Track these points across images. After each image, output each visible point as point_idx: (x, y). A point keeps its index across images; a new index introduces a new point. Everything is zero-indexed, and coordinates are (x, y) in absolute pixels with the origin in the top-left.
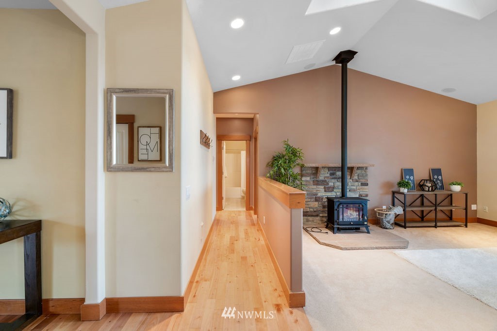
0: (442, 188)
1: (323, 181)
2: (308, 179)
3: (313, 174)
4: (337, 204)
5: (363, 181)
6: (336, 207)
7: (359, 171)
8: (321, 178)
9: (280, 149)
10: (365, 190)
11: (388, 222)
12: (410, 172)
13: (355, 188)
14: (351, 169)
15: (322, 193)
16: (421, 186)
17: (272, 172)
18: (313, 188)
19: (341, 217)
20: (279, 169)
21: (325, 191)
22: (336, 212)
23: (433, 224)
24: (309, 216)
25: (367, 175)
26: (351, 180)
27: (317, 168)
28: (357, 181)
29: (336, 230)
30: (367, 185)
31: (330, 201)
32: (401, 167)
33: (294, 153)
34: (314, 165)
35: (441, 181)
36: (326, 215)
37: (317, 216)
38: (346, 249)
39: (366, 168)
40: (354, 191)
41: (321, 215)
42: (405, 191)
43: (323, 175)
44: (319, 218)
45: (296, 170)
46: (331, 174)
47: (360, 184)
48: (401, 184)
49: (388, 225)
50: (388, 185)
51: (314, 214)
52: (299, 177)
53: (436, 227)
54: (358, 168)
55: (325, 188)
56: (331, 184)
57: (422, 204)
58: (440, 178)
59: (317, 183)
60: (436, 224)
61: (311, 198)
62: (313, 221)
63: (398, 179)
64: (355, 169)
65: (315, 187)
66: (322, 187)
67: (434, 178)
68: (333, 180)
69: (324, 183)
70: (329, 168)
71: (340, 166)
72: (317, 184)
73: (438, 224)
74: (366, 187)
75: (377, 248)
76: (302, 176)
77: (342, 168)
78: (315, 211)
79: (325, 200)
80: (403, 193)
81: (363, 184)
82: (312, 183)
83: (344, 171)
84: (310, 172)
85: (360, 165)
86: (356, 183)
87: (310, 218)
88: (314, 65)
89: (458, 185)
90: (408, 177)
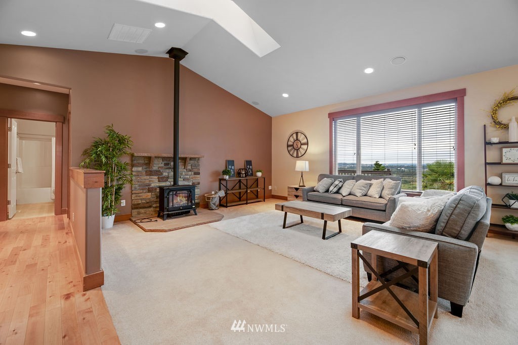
0: (252, 175)
1: (157, 171)
2: (140, 169)
3: (146, 164)
4: (167, 191)
5: (196, 170)
6: (166, 195)
7: (192, 162)
8: (155, 168)
9: (101, 134)
10: (198, 178)
11: (214, 204)
12: (230, 163)
13: (188, 177)
14: (184, 160)
15: (155, 183)
16: (239, 174)
17: (87, 161)
18: (146, 178)
20: (98, 156)
21: (159, 181)
22: (166, 200)
23: (245, 202)
24: (141, 208)
25: (199, 165)
26: (184, 170)
27: (149, 158)
28: (190, 171)
29: (165, 216)
30: (199, 174)
31: (162, 189)
32: (225, 159)
33: (122, 141)
34: (146, 155)
35: (252, 169)
36: (158, 205)
37: (150, 207)
38: (170, 230)
39: (199, 159)
40: (188, 180)
41: (154, 206)
42: (227, 177)
43: (157, 165)
44: (152, 209)
45: (126, 160)
46: (166, 164)
47: (193, 173)
48: (226, 172)
49: (214, 207)
50: (216, 173)
51: (147, 205)
52: (129, 167)
53: (247, 204)
54: (191, 159)
55: (159, 178)
56: (165, 174)
57: (240, 188)
58: (251, 167)
59: (150, 173)
61: (143, 189)
62: (145, 213)
63: (223, 168)
64: (188, 160)
65: (148, 177)
66: (156, 177)
67: (247, 168)
68: (167, 170)
69: (158, 173)
70: (164, 158)
71: (173, 156)
72: (150, 175)
73: (248, 202)
74: (198, 176)
75: (197, 225)
76: (133, 166)
77: (175, 158)
78: (147, 203)
79: (158, 190)
80: (225, 180)
81: (196, 173)
82: (144, 173)
83: (175, 160)
84: (142, 161)
85: (192, 156)
86: (190, 173)
87: (142, 211)
88: (146, 51)
89: (260, 172)
90: (230, 167)
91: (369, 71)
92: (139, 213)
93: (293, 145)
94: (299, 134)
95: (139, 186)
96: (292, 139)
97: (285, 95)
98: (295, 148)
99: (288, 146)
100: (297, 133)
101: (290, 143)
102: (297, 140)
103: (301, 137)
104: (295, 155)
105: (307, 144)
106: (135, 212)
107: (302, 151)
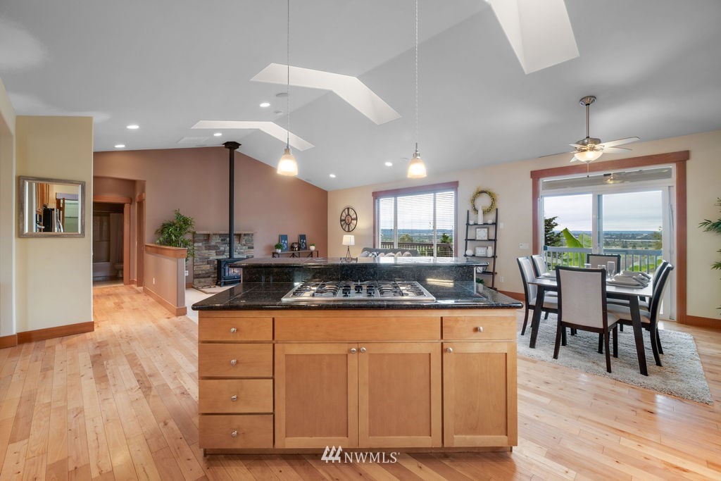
0: (306, 248)
1: (214, 246)
2: (200, 244)
3: (205, 240)
4: (224, 263)
5: (250, 245)
6: (222, 266)
7: (246, 237)
8: (213, 243)
9: (169, 217)
10: (252, 252)
12: (284, 237)
13: (243, 251)
14: (239, 236)
15: (213, 256)
16: (292, 248)
17: (161, 239)
18: (205, 252)
20: (170, 236)
21: (217, 255)
22: (223, 270)
24: (201, 278)
25: (252, 240)
26: (240, 245)
27: (209, 235)
28: (245, 245)
29: (222, 284)
30: (253, 248)
31: (219, 261)
32: (279, 234)
33: (186, 222)
34: (205, 232)
35: (305, 243)
36: (216, 275)
37: (209, 277)
39: (252, 235)
40: (242, 253)
41: (213, 276)
42: (279, 251)
43: (215, 241)
44: (210, 279)
45: (188, 237)
46: (222, 240)
47: (247, 247)
48: (278, 246)
50: (270, 247)
51: (207, 275)
52: (191, 243)
54: (245, 235)
55: (216, 252)
56: (222, 249)
58: (305, 241)
59: (209, 248)
61: (203, 262)
62: (205, 282)
63: (277, 243)
64: (242, 235)
65: (207, 251)
66: (214, 251)
67: (301, 242)
68: (224, 245)
69: (215, 248)
70: (220, 235)
71: (228, 232)
72: (209, 250)
74: (252, 250)
76: (194, 242)
77: (230, 235)
79: (216, 263)
80: (277, 253)
81: (249, 248)
82: (204, 248)
83: (231, 237)
84: (202, 238)
85: (246, 233)
86: (244, 247)
87: (202, 280)
89: (313, 245)
90: (283, 241)
91: (389, 164)
92: (200, 282)
93: (345, 220)
94: (350, 210)
95: (200, 259)
96: (344, 214)
97: (332, 176)
98: (347, 223)
99: (341, 221)
100: (348, 209)
101: (343, 218)
102: (349, 215)
103: (352, 213)
104: (347, 229)
105: (356, 219)
106: (196, 281)
107: (352, 226)
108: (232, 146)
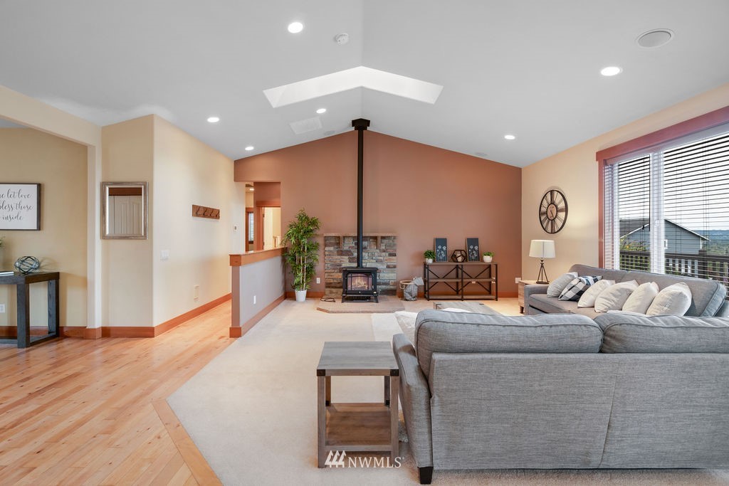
0: (477, 259)
1: (347, 251)
2: (332, 249)
3: (336, 244)
4: (351, 273)
5: (391, 251)
6: (344, 277)
7: (385, 241)
8: (346, 248)
10: (393, 261)
11: (410, 294)
12: (441, 242)
13: (382, 258)
14: (374, 239)
15: (346, 263)
16: (454, 257)
18: (337, 258)
19: (349, 286)
21: (350, 262)
22: (344, 281)
23: (460, 297)
24: (333, 287)
25: (395, 245)
26: (378, 251)
27: (339, 238)
28: (384, 251)
30: (395, 255)
32: (435, 237)
33: (314, 223)
34: (337, 235)
35: (477, 251)
37: (341, 287)
38: (333, 312)
39: (395, 237)
40: (381, 261)
42: (430, 261)
43: (348, 245)
47: (387, 254)
49: (408, 297)
50: (418, 255)
51: (339, 285)
52: (322, 247)
53: (462, 299)
54: (383, 238)
55: (350, 258)
56: (356, 255)
57: (458, 277)
58: (476, 248)
59: (341, 253)
60: (462, 297)
61: (334, 269)
62: (337, 293)
63: (429, 249)
64: (379, 239)
65: (339, 257)
66: (347, 257)
67: (469, 249)
69: (348, 253)
71: (356, 235)
72: (341, 255)
73: (465, 297)
74: (394, 258)
75: (362, 312)
76: (325, 246)
77: (359, 237)
78: (339, 283)
81: (391, 255)
82: (336, 253)
83: (359, 239)
84: (333, 241)
85: (384, 235)
86: (384, 254)
87: (334, 290)
88: (334, 132)
89: (490, 255)
90: (440, 247)
91: (611, 71)
92: (331, 293)
93: (546, 213)
94: (556, 193)
95: (332, 265)
96: (545, 203)
97: (509, 137)
98: (551, 219)
99: (541, 214)
100: (552, 192)
101: (543, 209)
102: (552, 203)
103: (558, 198)
104: (549, 230)
105: (566, 209)
106: (328, 290)
107: (559, 223)
108: (361, 125)
